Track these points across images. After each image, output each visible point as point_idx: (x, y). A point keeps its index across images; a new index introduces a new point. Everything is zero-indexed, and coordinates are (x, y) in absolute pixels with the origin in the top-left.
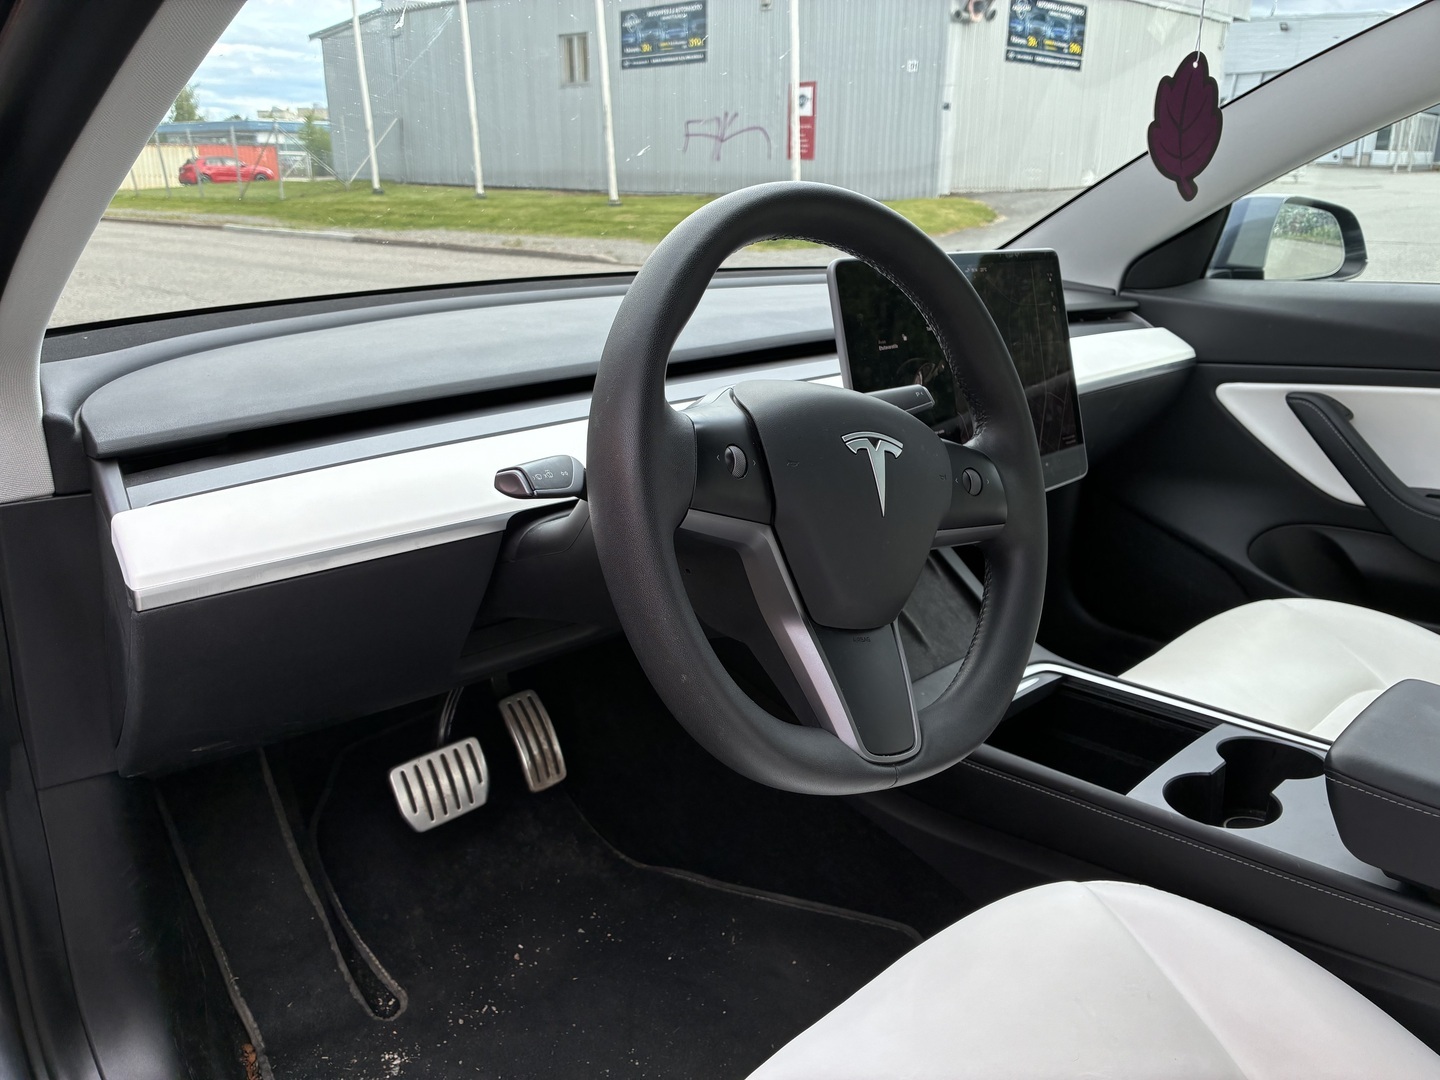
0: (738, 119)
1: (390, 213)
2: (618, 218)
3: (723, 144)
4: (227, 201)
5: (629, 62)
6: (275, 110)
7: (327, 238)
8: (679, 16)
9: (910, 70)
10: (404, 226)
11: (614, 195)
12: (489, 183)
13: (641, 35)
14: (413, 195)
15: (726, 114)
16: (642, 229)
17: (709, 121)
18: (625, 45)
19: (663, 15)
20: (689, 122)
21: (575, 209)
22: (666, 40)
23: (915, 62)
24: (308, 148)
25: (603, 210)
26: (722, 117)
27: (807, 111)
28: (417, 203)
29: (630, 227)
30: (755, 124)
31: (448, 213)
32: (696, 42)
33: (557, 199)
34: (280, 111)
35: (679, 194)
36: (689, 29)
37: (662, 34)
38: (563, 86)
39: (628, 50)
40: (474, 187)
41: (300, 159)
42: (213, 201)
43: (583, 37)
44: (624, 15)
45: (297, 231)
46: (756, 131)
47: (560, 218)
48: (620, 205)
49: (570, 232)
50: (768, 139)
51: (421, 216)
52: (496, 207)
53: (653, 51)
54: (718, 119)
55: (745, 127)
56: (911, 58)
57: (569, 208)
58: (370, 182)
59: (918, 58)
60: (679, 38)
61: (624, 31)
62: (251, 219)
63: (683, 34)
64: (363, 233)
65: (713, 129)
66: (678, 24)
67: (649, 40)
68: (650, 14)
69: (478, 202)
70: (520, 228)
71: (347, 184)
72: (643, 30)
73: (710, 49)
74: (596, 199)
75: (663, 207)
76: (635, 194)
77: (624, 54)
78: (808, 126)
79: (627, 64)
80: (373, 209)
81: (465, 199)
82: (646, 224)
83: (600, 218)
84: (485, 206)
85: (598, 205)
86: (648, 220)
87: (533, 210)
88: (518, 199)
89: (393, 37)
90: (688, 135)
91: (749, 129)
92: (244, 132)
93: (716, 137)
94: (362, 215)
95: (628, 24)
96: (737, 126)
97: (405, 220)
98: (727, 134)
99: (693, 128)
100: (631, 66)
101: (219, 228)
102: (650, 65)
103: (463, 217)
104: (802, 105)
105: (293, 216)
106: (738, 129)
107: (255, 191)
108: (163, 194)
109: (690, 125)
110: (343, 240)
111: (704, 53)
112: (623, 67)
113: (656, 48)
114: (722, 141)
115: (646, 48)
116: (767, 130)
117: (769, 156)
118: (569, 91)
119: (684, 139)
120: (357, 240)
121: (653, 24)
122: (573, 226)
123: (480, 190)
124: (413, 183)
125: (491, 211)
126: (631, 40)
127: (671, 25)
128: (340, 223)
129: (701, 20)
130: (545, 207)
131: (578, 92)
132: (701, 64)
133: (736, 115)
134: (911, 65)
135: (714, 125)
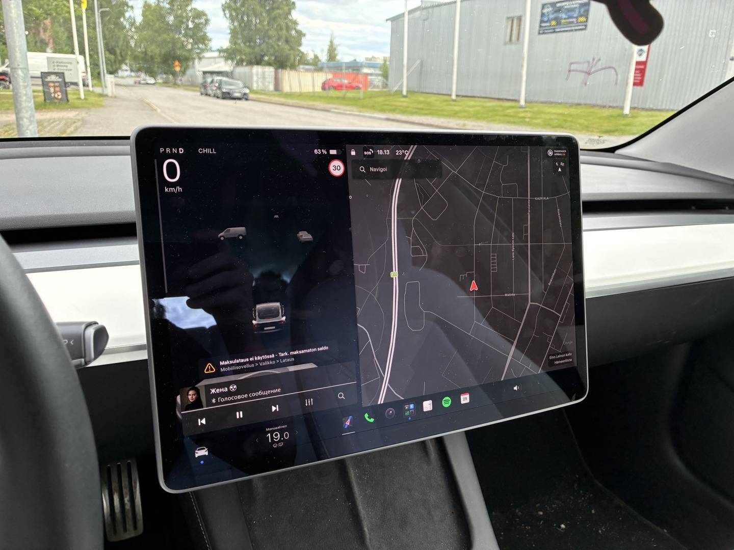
0: (600, 62)
1: (408, 107)
2: (522, 115)
3: (590, 76)
4: (338, 98)
5: (542, 31)
6: (373, 57)
7: (374, 118)
8: (575, 6)
9: (710, 36)
10: (413, 113)
11: (522, 103)
12: (460, 94)
13: (551, 16)
14: (421, 98)
15: (594, 59)
16: (534, 121)
17: (584, 62)
18: (542, 21)
19: (566, 5)
20: (572, 63)
21: (500, 109)
22: (565, 19)
23: (715, 31)
24: (382, 75)
25: (515, 110)
26: (591, 61)
27: (643, 58)
28: (421, 102)
29: (527, 120)
30: (610, 65)
31: (435, 108)
32: (582, 19)
33: (491, 104)
34: (375, 58)
35: (560, 104)
36: (579, 12)
37: (564, 16)
38: (505, 44)
39: (543, 25)
40: (450, 95)
41: (378, 80)
42: (332, 98)
43: (520, 19)
44: (544, 6)
45: (361, 114)
46: (610, 69)
47: (491, 114)
48: (525, 108)
49: (494, 121)
50: (617, 74)
51: (422, 109)
52: (459, 106)
53: (557, 24)
54: (588, 62)
55: (604, 66)
56: (712, 29)
57: (497, 108)
58: (401, 91)
59: (716, 29)
60: (572, 17)
61: (543, 15)
62: (345, 108)
63: (575, 15)
64: (391, 116)
65: (584, 67)
66: (572, 10)
67: (556, 19)
68: (558, 5)
69: (453, 103)
70: (470, 117)
71: (392, 92)
72: (553, 14)
73: (589, 24)
74: (513, 104)
75: (548, 110)
76: (536, 102)
77: (540, 26)
78: (642, 67)
79: (541, 32)
80: (400, 104)
81: (446, 101)
82: (536, 119)
83: (512, 114)
84: (455, 105)
85: (512, 107)
86: (538, 116)
87: (478, 108)
88: (472, 102)
89: (424, 20)
90: (570, 71)
91: (606, 68)
92: (355, 67)
93: (586, 72)
94: (394, 107)
95: (545, 11)
96: (599, 66)
97: (414, 111)
98: (592, 70)
99: (573, 67)
100: (543, 33)
101: (328, 111)
102: (554, 32)
103: (442, 110)
104: (640, 55)
105: (364, 106)
106: (600, 68)
107: (351, 94)
108: (312, 94)
109: (572, 66)
110: (380, 119)
111: (586, 26)
112: (539, 33)
113: (559, 23)
114: (589, 74)
115: (554, 23)
116: (617, 69)
117: (616, 84)
118: (508, 46)
119: (567, 72)
120: (387, 119)
121: (559, 10)
122: (498, 118)
123: (454, 97)
124: (423, 93)
125: (457, 108)
126: (546, 19)
127: (569, 10)
128: (383, 111)
129: (586, 8)
130: (484, 107)
131: (513, 47)
132: (583, 32)
133: (599, 60)
134: (712, 33)
135: (586, 65)
